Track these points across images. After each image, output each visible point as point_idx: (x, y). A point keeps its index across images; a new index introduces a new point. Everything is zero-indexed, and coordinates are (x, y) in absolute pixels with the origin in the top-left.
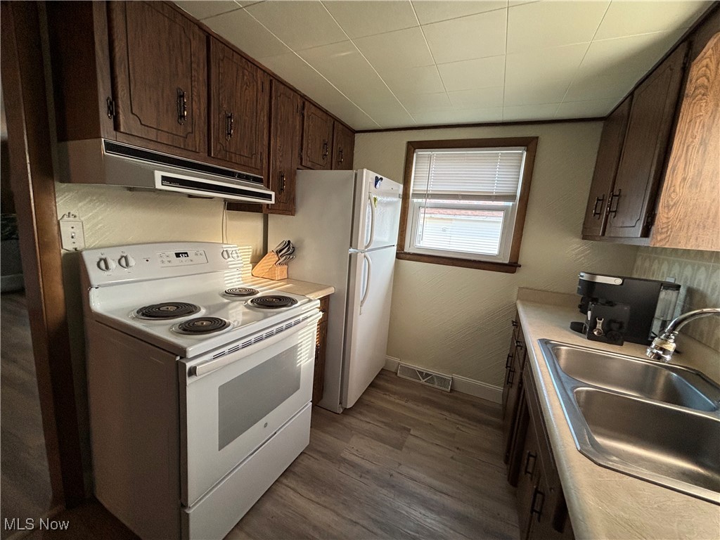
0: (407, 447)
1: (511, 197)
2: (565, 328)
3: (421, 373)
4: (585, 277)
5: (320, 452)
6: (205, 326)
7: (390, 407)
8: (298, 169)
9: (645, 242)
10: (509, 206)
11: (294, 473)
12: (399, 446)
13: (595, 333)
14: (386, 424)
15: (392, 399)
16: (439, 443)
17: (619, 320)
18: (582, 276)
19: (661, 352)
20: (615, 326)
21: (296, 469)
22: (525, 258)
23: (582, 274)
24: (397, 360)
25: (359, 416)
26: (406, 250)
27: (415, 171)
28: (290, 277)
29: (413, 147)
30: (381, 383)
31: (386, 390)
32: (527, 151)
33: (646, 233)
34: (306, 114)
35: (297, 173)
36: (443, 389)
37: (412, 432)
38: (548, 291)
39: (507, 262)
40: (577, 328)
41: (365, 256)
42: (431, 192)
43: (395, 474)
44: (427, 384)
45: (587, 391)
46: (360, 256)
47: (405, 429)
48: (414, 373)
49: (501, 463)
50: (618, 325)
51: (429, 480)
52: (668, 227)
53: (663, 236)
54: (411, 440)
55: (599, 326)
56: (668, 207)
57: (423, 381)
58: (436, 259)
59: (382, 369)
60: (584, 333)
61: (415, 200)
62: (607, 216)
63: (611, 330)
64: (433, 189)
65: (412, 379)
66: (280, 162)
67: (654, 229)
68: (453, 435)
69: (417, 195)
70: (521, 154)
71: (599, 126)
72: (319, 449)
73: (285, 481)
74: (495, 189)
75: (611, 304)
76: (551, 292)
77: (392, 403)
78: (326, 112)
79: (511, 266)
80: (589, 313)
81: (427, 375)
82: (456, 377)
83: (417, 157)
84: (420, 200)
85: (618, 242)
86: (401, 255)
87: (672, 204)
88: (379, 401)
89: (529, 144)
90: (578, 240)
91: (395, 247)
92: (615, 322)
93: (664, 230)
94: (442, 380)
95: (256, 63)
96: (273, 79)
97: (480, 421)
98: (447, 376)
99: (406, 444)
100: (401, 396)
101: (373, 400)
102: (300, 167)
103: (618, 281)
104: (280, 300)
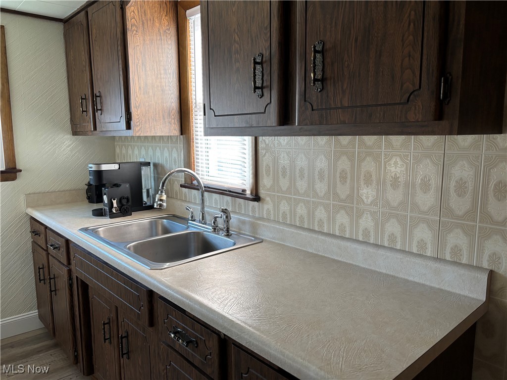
2: (90, 217)
4: (94, 168)
9: (130, 133)
13: (114, 211)
17: (126, 196)
18: (91, 168)
19: (161, 202)
20: (124, 201)
23: (90, 165)
33: (129, 127)
38: (55, 192)
39: (4, 170)
40: (99, 213)
50: (126, 200)
52: (139, 121)
53: (139, 128)
55: (115, 205)
56: (137, 107)
60: (105, 215)
63: (123, 205)
67: (132, 123)
71: (60, 25)
75: (116, 186)
76: (59, 191)
79: (10, 173)
80: (105, 197)
87: (137, 105)
92: (124, 198)
93: (138, 124)
103: (116, 167)
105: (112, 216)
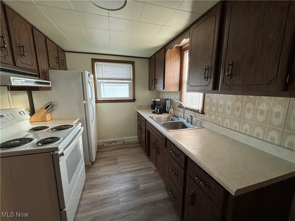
0: (119, 163)
1: (130, 79)
2: (151, 113)
3: (112, 141)
4: (153, 100)
5: (91, 179)
6: (50, 141)
7: (107, 155)
8: (49, 69)
9: (164, 90)
10: (130, 82)
11: (86, 189)
12: (117, 163)
14: (109, 160)
15: (107, 153)
16: (127, 157)
19: (171, 112)
20: (161, 110)
21: (86, 187)
22: (137, 97)
24: (102, 140)
25: (98, 163)
26: (98, 99)
27: (97, 70)
28: (52, 118)
29: (94, 61)
30: (100, 150)
31: (102, 152)
32: (132, 65)
33: (164, 89)
34: (48, 44)
35: (49, 71)
36: (121, 143)
37: (118, 158)
39: (132, 99)
40: (154, 113)
41: (90, 103)
42: (104, 78)
43: (119, 170)
44: (115, 144)
45: (163, 123)
46: (89, 103)
47: (116, 158)
48: (110, 142)
49: (144, 154)
51: (129, 167)
54: (119, 161)
55: (158, 111)
56: (166, 83)
57: (113, 144)
58: (111, 101)
59: (98, 146)
60: (156, 113)
61: (98, 80)
62: (155, 85)
64: (104, 77)
65: (110, 145)
66: (43, 67)
68: (129, 154)
69: (98, 79)
70: (130, 66)
71: (148, 60)
72: (90, 178)
73: (84, 193)
74: (125, 77)
75: (159, 105)
77: (107, 154)
78: (54, 43)
79: (134, 100)
80: (156, 108)
81: (114, 141)
82: (123, 138)
83: (96, 65)
84: (100, 81)
85: (158, 91)
86: (97, 101)
88: (102, 155)
89: (132, 63)
90: (148, 91)
91: (95, 99)
93: (166, 88)
94: (120, 141)
95: (26, 20)
96: (33, 28)
97: (134, 147)
98: (121, 139)
99: (118, 162)
100: (109, 151)
101: (100, 156)
102: (49, 68)
103: (159, 100)
104: (66, 126)
105: (157, 114)
